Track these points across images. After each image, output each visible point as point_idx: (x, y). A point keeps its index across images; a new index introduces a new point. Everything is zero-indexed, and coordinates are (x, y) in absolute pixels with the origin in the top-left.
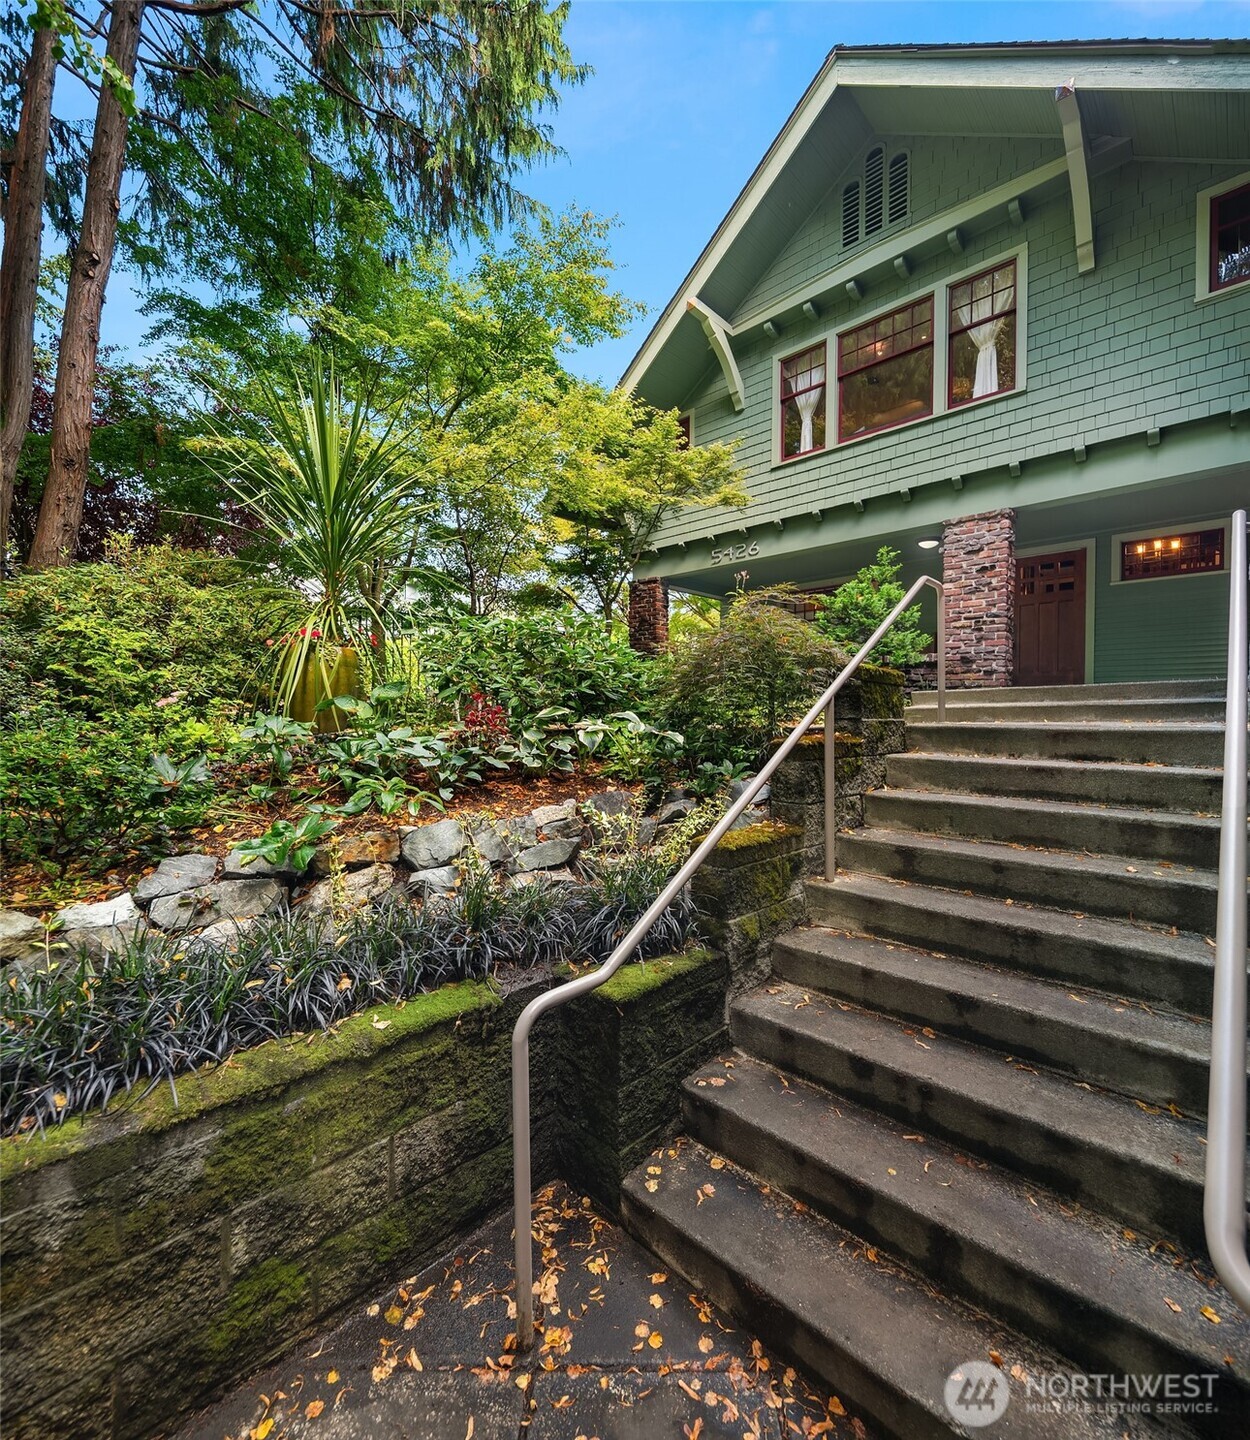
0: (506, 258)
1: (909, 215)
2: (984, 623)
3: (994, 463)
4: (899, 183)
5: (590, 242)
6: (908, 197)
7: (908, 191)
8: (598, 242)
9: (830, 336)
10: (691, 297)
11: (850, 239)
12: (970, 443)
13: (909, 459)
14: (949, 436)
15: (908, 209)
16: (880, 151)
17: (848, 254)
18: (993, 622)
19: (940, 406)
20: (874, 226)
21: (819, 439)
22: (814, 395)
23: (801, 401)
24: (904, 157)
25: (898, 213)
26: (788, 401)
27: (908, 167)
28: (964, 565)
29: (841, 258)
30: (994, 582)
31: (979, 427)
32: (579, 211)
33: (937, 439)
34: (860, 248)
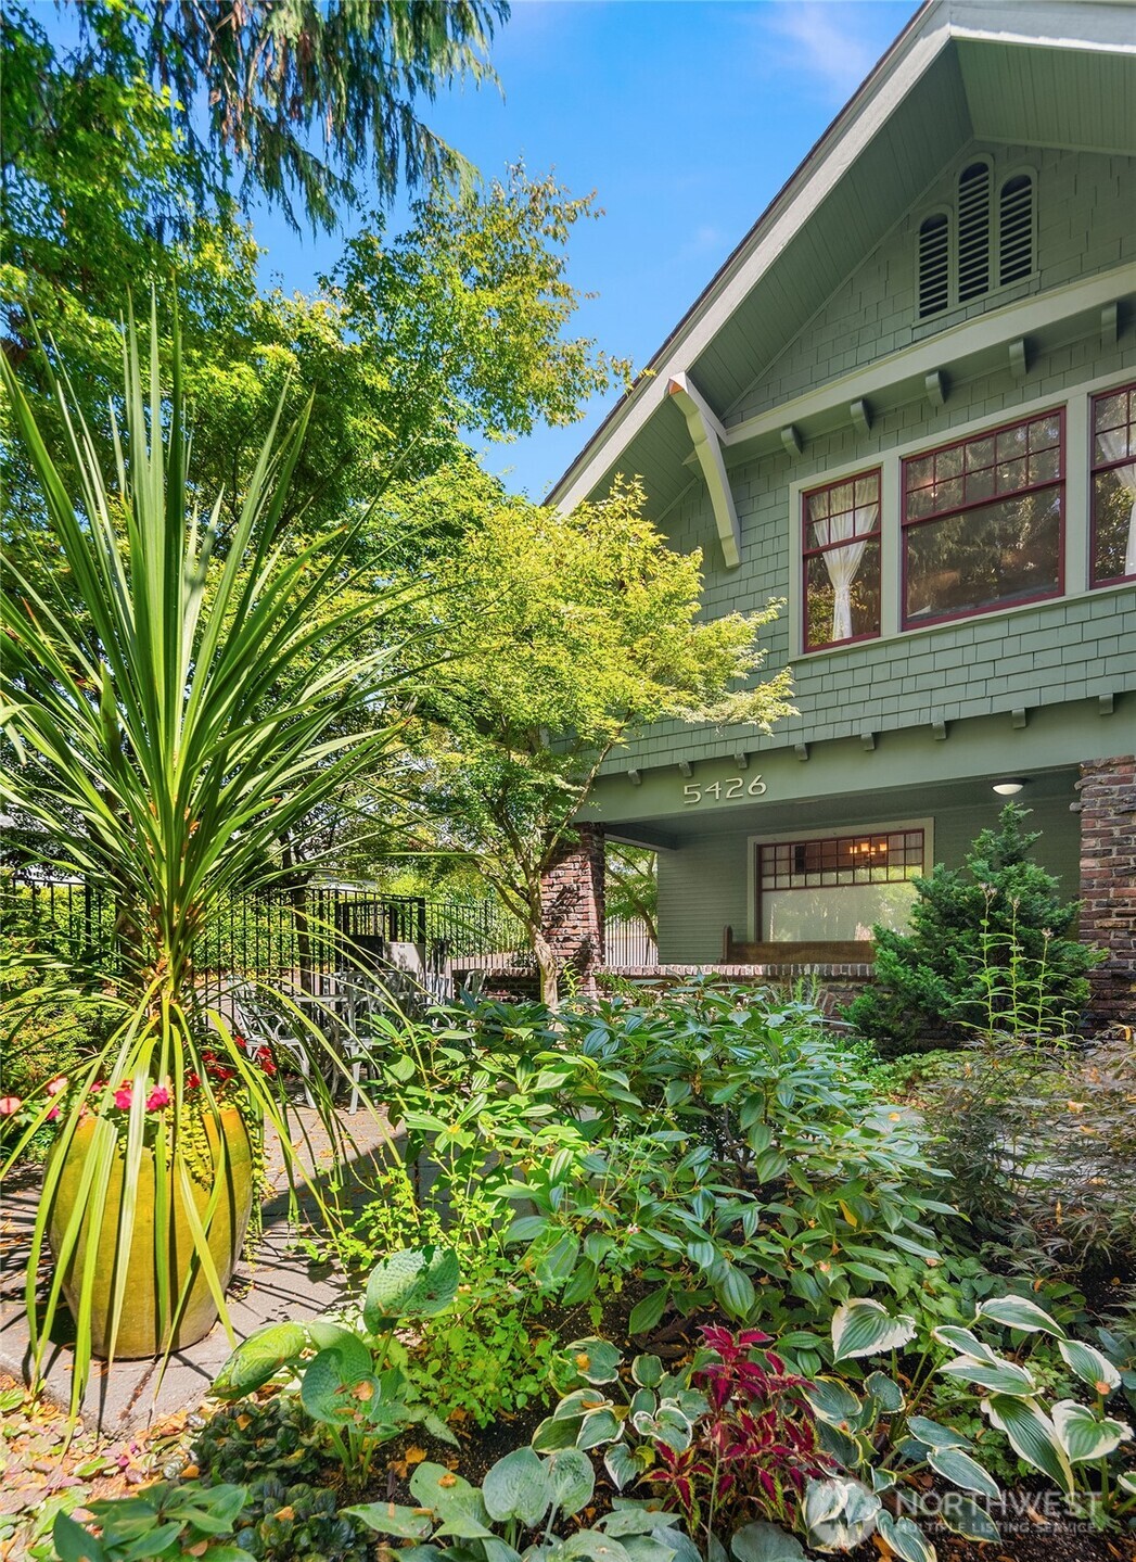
0: (400, 248)
1: (1034, 275)
4: (1017, 221)
5: (538, 243)
6: (1033, 245)
7: (1033, 236)
8: (550, 247)
9: (888, 459)
10: (676, 372)
11: (932, 303)
15: (1033, 265)
16: (982, 168)
17: (929, 329)
20: (974, 286)
21: (866, 623)
22: (856, 551)
23: (833, 559)
24: (1027, 181)
25: (1016, 269)
26: (813, 555)
27: (1033, 197)
29: (918, 334)
32: (526, 181)
34: (950, 320)
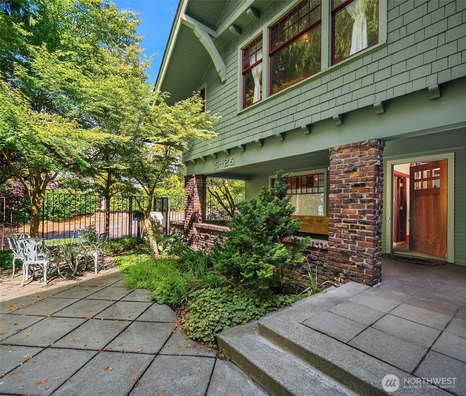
2: (357, 227)
3: (363, 103)
9: (264, 29)
10: (182, 14)
12: (345, 90)
13: (307, 105)
14: (332, 86)
18: (363, 228)
19: (325, 65)
22: (260, 67)
23: (254, 72)
26: (247, 72)
28: (343, 181)
30: (365, 196)
31: (351, 77)
33: (323, 89)
